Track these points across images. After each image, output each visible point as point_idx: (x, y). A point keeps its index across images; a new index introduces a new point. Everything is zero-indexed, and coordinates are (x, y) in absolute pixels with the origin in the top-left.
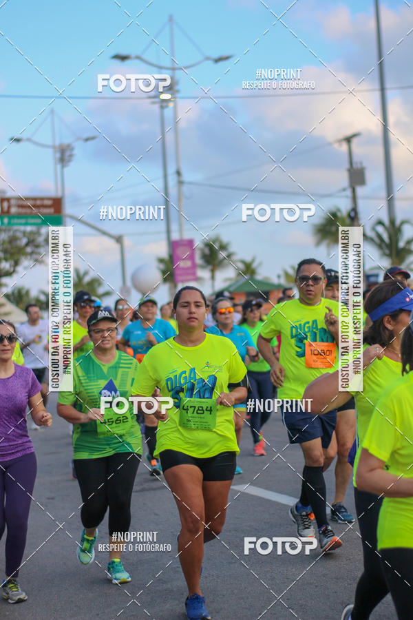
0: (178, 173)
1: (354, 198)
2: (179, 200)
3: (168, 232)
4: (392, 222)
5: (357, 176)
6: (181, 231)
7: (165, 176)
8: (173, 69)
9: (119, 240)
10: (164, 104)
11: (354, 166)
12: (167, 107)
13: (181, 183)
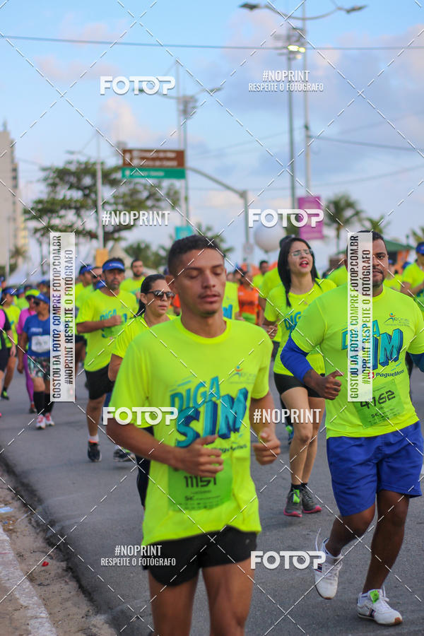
0: (307, 127)
2: (307, 154)
3: (293, 188)
6: (307, 186)
7: (291, 131)
8: (304, 19)
9: (243, 195)
10: (292, 56)
13: (308, 137)
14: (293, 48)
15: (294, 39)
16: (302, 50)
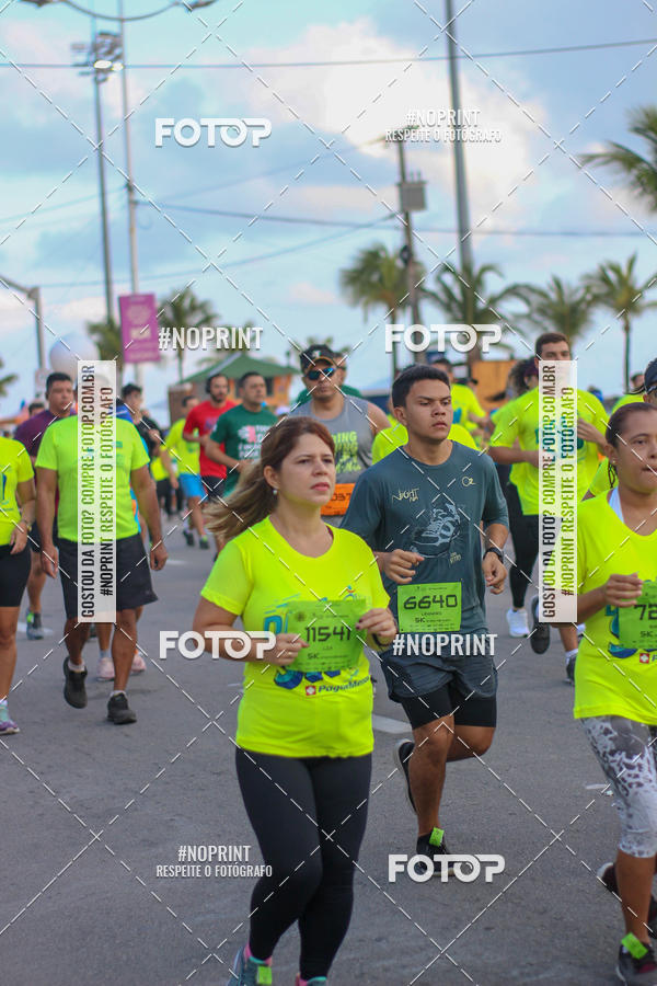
0: (130, 188)
1: (408, 230)
2: (131, 231)
3: (108, 283)
4: (467, 268)
5: (412, 195)
6: (133, 280)
7: (103, 194)
8: (122, 20)
9: (33, 294)
10: (101, 76)
11: (409, 179)
12: (105, 80)
13: (133, 204)
14: (103, 64)
15: (104, 50)
16: (118, 66)
